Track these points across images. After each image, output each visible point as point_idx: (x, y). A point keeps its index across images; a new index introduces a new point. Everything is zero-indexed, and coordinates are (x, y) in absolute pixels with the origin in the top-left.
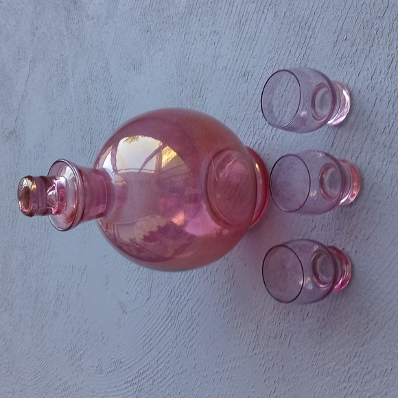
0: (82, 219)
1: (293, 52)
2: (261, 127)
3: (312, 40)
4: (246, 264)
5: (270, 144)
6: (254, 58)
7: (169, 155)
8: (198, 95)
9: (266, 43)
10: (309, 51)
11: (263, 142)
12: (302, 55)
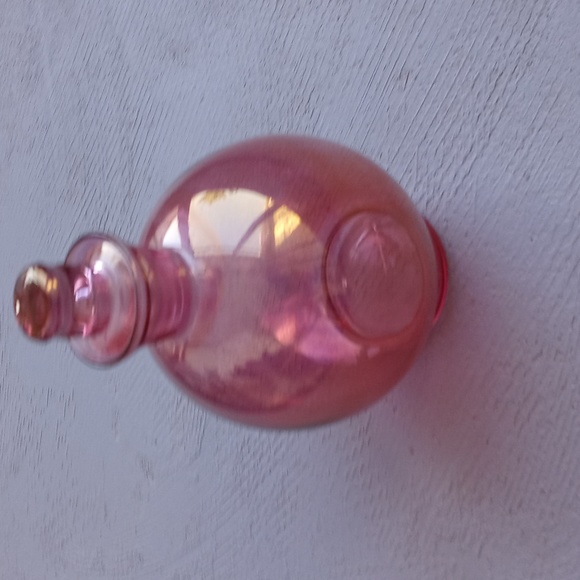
0: (143, 341)
1: (503, 40)
2: (432, 169)
3: (544, 19)
4: (394, 410)
5: (450, 202)
6: (420, 47)
7: (287, 223)
8: (303, 108)
9: (446, 21)
10: (536, 39)
11: (437, 198)
12: (521, 46)
